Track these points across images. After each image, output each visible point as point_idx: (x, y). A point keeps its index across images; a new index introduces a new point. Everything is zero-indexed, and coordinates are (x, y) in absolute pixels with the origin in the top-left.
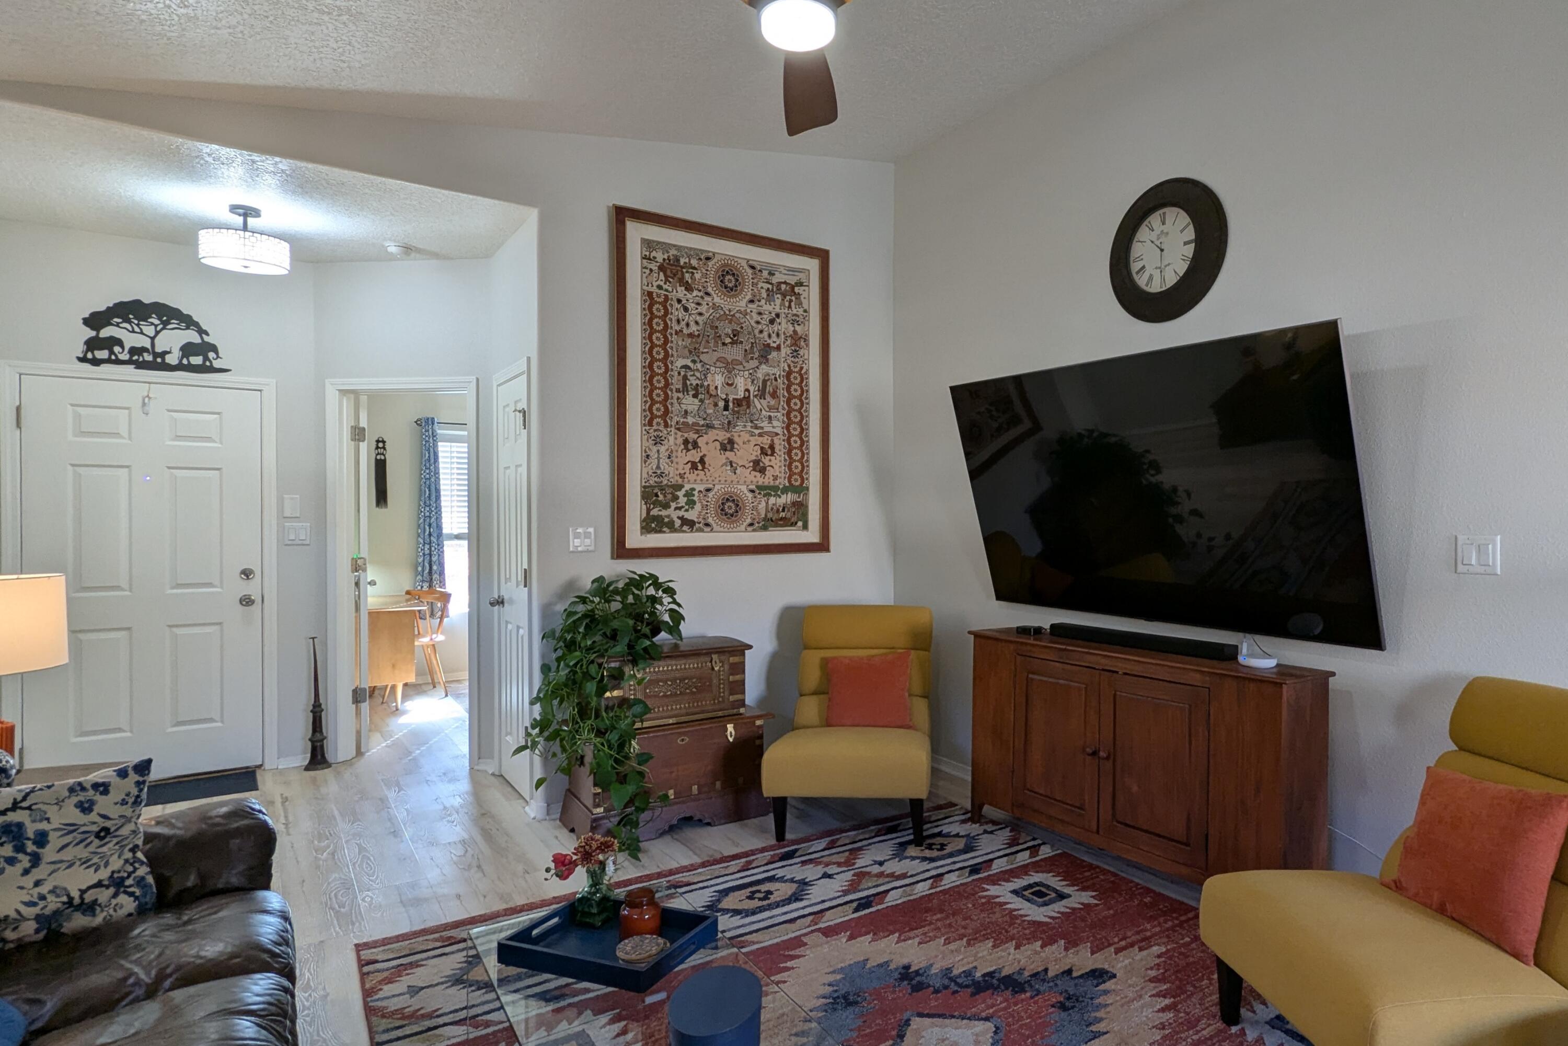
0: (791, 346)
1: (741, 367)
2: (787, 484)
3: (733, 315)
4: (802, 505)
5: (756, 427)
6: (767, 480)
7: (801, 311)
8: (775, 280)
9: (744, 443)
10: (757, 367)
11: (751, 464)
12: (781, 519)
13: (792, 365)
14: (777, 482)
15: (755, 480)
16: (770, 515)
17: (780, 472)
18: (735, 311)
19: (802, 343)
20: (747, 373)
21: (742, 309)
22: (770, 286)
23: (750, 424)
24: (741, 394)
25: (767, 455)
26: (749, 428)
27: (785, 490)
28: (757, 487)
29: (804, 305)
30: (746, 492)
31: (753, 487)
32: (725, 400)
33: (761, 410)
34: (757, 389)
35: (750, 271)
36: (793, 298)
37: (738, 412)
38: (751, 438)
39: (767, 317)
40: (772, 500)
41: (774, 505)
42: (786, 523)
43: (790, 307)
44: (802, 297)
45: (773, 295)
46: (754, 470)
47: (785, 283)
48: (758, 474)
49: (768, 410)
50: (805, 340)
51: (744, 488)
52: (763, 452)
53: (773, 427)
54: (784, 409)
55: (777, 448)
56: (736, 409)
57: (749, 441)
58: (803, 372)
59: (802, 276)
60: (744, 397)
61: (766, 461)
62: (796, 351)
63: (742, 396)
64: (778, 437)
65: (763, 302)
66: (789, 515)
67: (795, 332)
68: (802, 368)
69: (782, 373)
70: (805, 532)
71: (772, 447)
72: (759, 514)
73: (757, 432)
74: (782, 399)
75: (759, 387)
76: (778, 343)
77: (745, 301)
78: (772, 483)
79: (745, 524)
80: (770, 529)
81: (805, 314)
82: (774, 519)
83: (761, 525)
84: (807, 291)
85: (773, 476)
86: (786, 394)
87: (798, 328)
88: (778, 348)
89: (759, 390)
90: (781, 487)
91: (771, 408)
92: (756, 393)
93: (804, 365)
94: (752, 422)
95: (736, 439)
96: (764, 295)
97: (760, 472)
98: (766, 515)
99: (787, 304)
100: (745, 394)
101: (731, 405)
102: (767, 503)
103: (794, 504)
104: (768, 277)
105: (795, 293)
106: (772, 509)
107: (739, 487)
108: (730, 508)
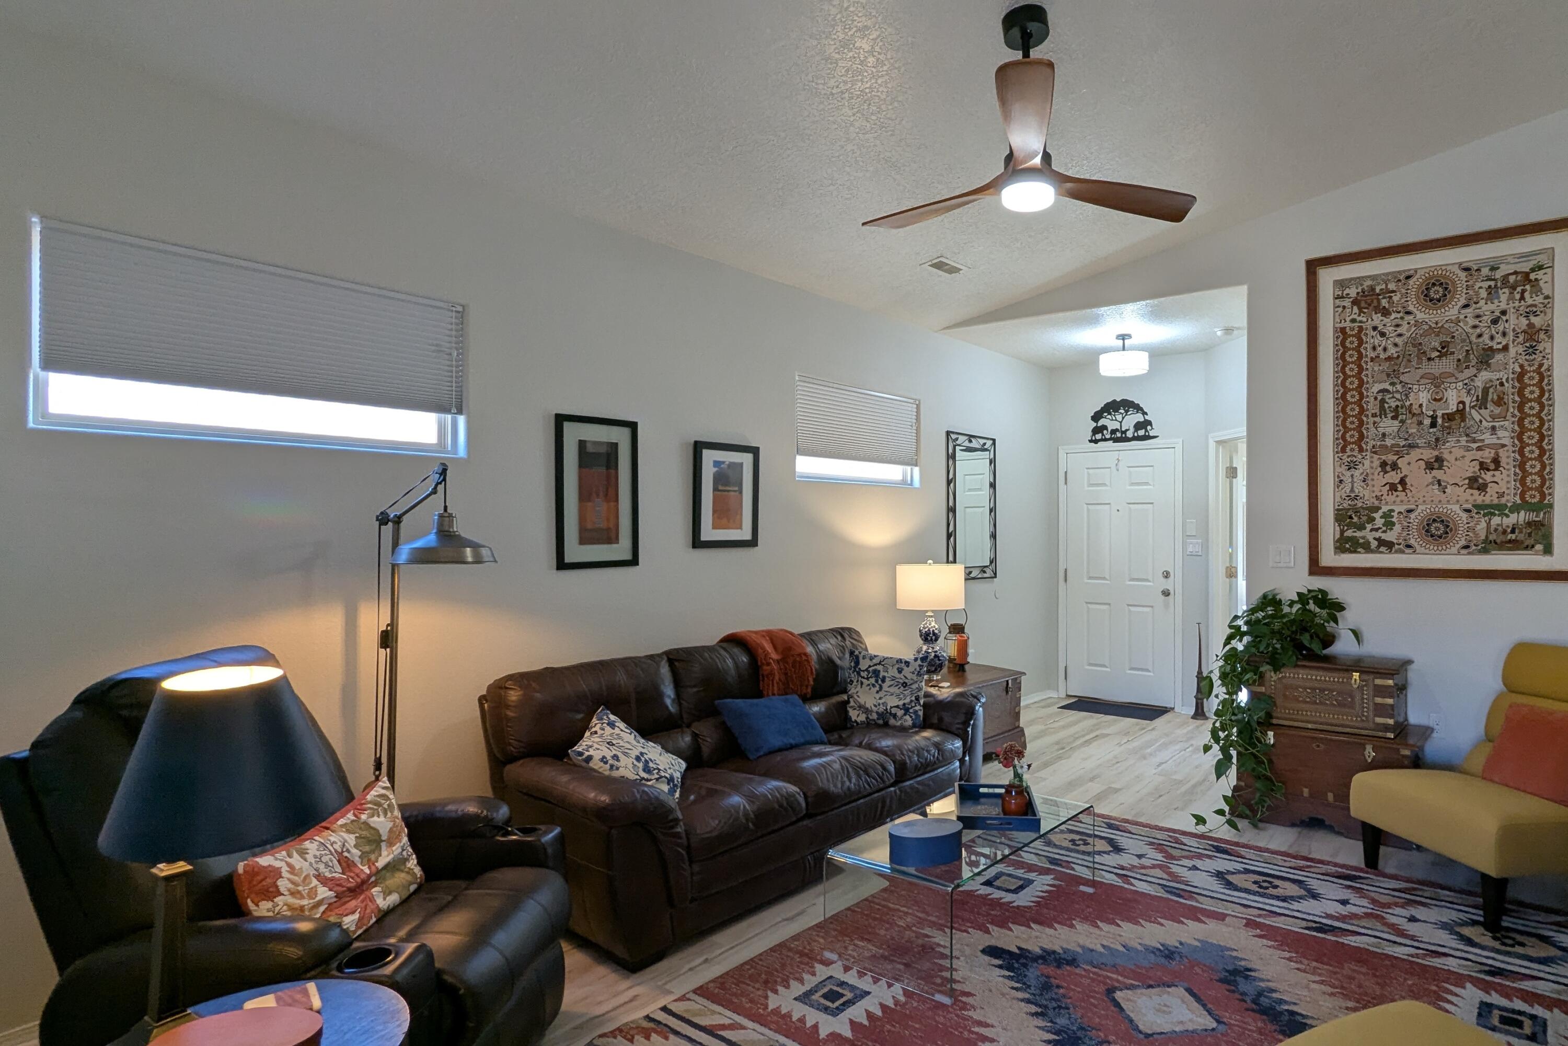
0: (1524, 343)
1: (1453, 379)
2: (1519, 501)
3: (1442, 326)
4: (1543, 525)
5: (1474, 441)
6: (1490, 497)
7: (1539, 299)
8: (1498, 274)
9: (1456, 459)
10: (1475, 376)
11: (1467, 482)
12: (1510, 541)
13: (1526, 364)
14: (1503, 501)
15: (1471, 499)
16: (1491, 538)
17: (1508, 488)
18: (1444, 321)
19: (1542, 336)
20: (1461, 384)
21: (1453, 318)
22: (1492, 283)
23: (1465, 438)
24: (1453, 407)
25: (1488, 470)
26: (1464, 443)
27: (1516, 509)
28: (1473, 506)
29: (1544, 291)
30: (1459, 511)
31: (1469, 506)
32: (1432, 417)
33: (1481, 421)
34: (1475, 399)
35: (1463, 275)
36: (1528, 287)
37: (1449, 428)
38: (1466, 454)
39: (1487, 318)
40: (1496, 520)
41: (1498, 525)
42: (1515, 545)
43: (1522, 298)
44: (1541, 283)
45: (1497, 292)
46: (1471, 487)
47: (1516, 273)
48: (1476, 492)
49: (1491, 420)
50: (1547, 331)
51: (1456, 508)
52: (1483, 467)
53: (1498, 438)
54: (1514, 416)
55: (1503, 461)
56: (1446, 424)
57: (1463, 457)
58: (1542, 369)
59: (1543, 259)
60: (1458, 410)
61: (1488, 477)
62: (1531, 347)
63: (1455, 409)
64: (1506, 449)
65: (1482, 302)
66: (1521, 537)
67: (1531, 325)
68: (1541, 365)
69: (1511, 376)
70: (1547, 558)
71: (1496, 462)
72: (1476, 535)
73: (1475, 446)
74: (1511, 404)
75: (1478, 396)
76: (1504, 343)
77: (1456, 308)
78: (1496, 501)
79: (1458, 546)
80: (1493, 552)
81: (1546, 301)
82: (1498, 541)
83: (1479, 547)
84: (1549, 275)
85: (1497, 493)
86: (1517, 398)
87: (1533, 319)
88: (1506, 348)
89: (1477, 400)
90: (1509, 505)
91: (1493, 418)
92: (1472, 404)
93: (1545, 361)
94: (1467, 435)
95: (1446, 456)
96: (1483, 293)
97: (1478, 489)
98: (1487, 537)
99: (1518, 296)
100: (1458, 406)
101: (1440, 421)
102: (1489, 524)
103: (1529, 524)
104: (1490, 274)
105: (1530, 281)
106: (1496, 530)
107: (1449, 507)
108: (1437, 529)
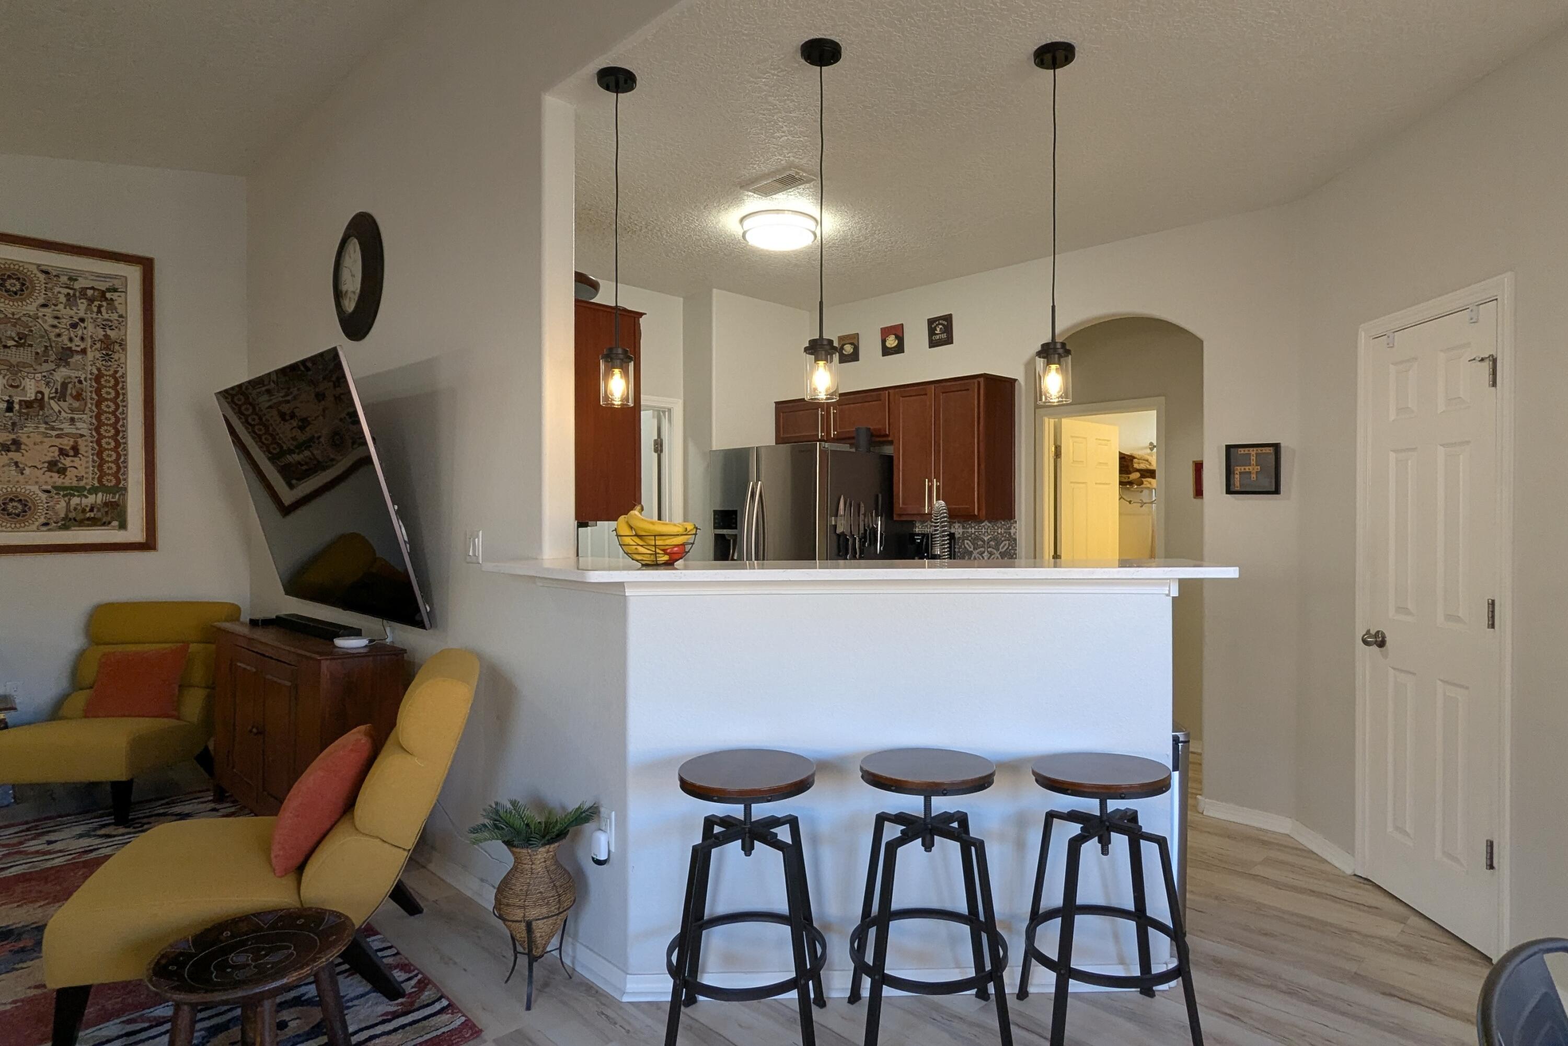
0: (102, 350)
1: (31, 370)
2: (97, 485)
3: (19, 319)
4: (118, 505)
5: (53, 429)
6: (69, 480)
7: (115, 316)
8: (77, 286)
9: (35, 444)
10: (54, 370)
11: (46, 465)
12: (89, 519)
13: (103, 368)
14: (82, 483)
15: (50, 481)
16: (72, 515)
17: (87, 473)
18: (21, 314)
19: (117, 347)
20: (39, 375)
21: (31, 313)
22: (71, 292)
23: (44, 426)
24: (31, 395)
25: (68, 456)
26: (43, 430)
27: (94, 490)
28: (53, 487)
29: (118, 311)
30: (38, 492)
31: (49, 488)
32: (8, 401)
33: (60, 412)
34: (54, 390)
35: (42, 277)
36: (104, 304)
37: (27, 414)
38: (45, 440)
39: (66, 322)
40: (75, 501)
41: (77, 504)
42: (94, 522)
43: (99, 312)
44: (116, 303)
45: (75, 300)
46: (50, 470)
47: (92, 288)
48: (56, 475)
49: (70, 412)
50: (121, 345)
51: (35, 488)
52: (62, 452)
53: (77, 429)
54: (92, 411)
55: (82, 449)
56: (24, 411)
57: (42, 442)
58: (118, 375)
59: (117, 283)
60: (36, 399)
61: (67, 462)
62: (107, 355)
63: (33, 398)
64: (83, 438)
65: (61, 307)
66: (99, 515)
67: (106, 336)
68: (116, 372)
69: (89, 376)
70: (122, 532)
71: (76, 449)
72: (56, 513)
73: (54, 433)
74: (89, 401)
75: (57, 389)
76: (83, 346)
77: (35, 305)
78: (75, 484)
79: (37, 524)
80: (73, 528)
81: (121, 319)
82: (78, 519)
83: (59, 524)
84: (123, 298)
85: (76, 476)
86: (94, 396)
87: (109, 332)
88: (84, 351)
89: (56, 392)
90: (88, 487)
91: (73, 410)
92: (51, 395)
93: (119, 369)
94: (46, 423)
95: (24, 439)
96: (63, 299)
97: (58, 472)
98: (67, 515)
99: (95, 309)
100: (36, 396)
101: (17, 407)
102: (68, 504)
103: (106, 504)
104: (68, 282)
105: (106, 299)
106: (75, 509)
107: (28, 487)
108: (15, 508)
